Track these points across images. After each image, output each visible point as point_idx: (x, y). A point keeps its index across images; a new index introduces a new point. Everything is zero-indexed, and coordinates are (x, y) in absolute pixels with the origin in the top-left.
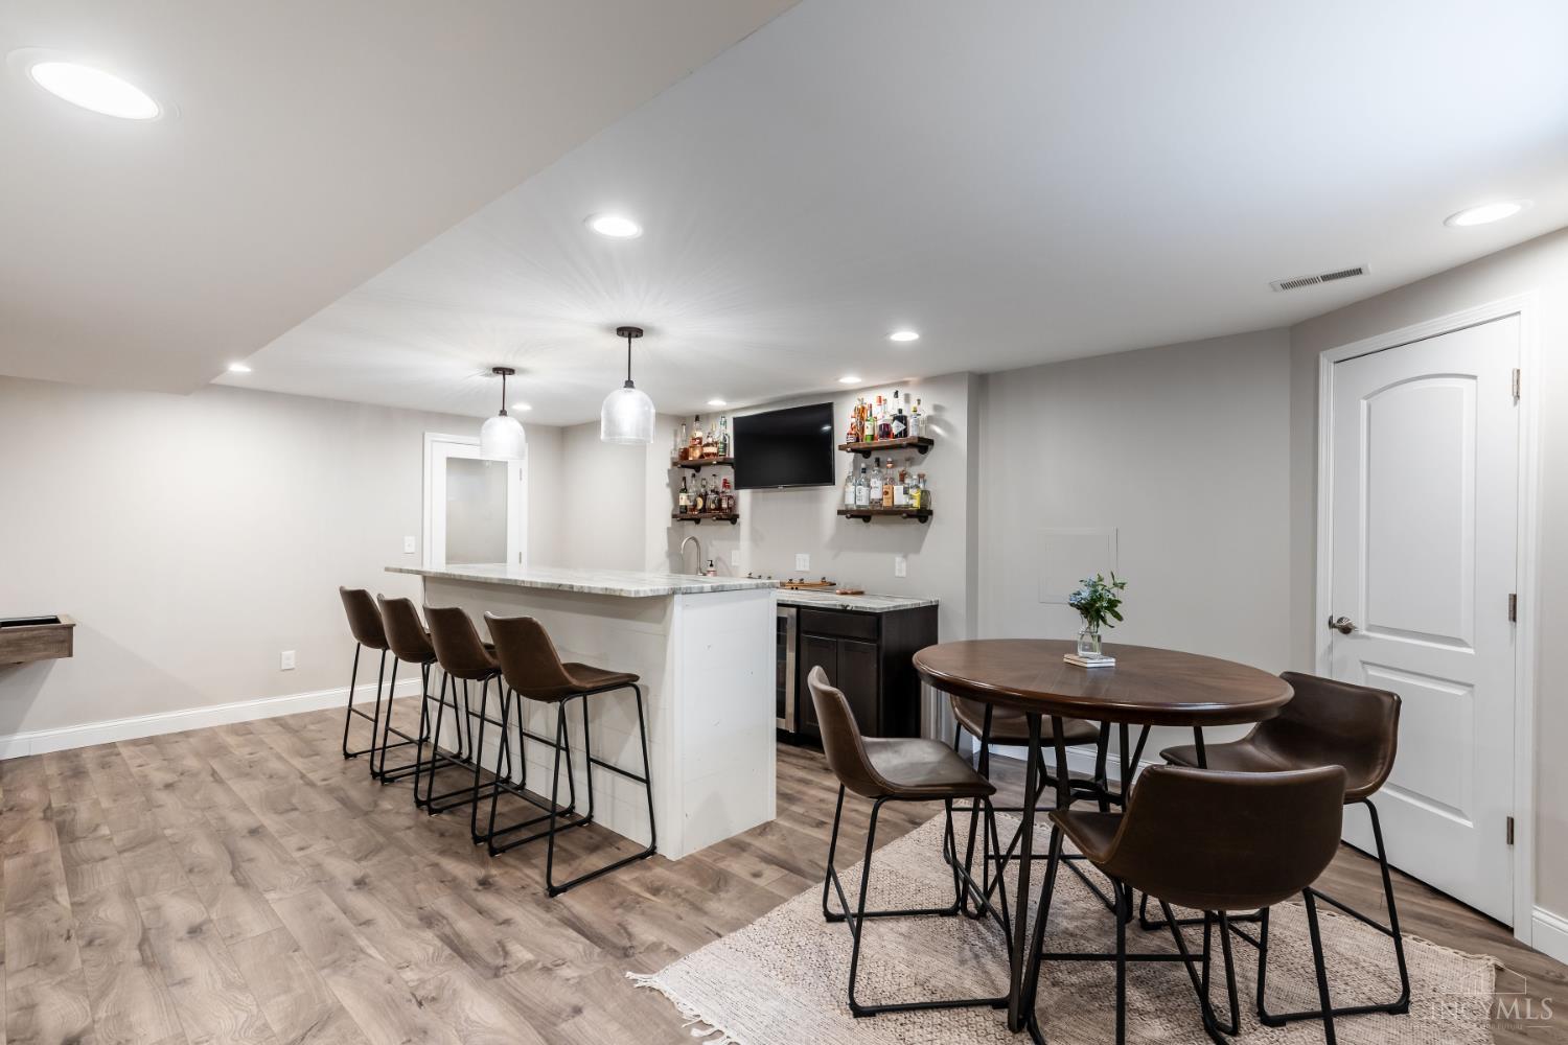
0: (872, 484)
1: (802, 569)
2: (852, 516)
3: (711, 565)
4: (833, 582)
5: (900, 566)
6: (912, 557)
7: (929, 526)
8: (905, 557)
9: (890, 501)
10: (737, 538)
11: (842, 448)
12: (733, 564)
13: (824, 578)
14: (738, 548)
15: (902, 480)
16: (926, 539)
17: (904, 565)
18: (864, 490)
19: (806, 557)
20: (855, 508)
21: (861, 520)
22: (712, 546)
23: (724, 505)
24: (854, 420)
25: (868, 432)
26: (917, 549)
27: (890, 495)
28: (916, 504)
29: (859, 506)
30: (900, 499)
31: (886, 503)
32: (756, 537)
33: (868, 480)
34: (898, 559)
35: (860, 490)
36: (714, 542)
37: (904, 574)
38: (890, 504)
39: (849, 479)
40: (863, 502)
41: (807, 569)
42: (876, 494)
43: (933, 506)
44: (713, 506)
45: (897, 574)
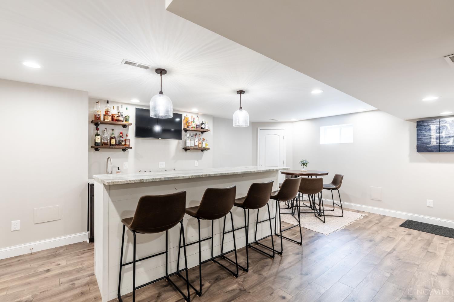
1: (162, 167)
3: (119, 169)
5: (196, 163)
6: (199, 161)
7: (204, 152)
10: (127, 157)
12: (124, 168)
14: (127, 161)
16: (203, 156)
19: (164, 163)
25: (194, 125)
26: (201, 159)
29: (191, 147)
31: (200, 146)
32: (138, 157)
41: (164, 167)
45: (196, 166)
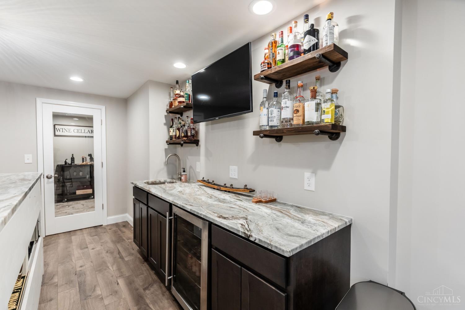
0: (283, 105)
1: (232, 176)
2: (266, 136)
3: (184, 171)
4: (253, 188)
5: (309, 180)
6: (320, 173)
7: (341, 143)
8: (314, 172)
9: (301, 118)
11: (258, 78)
12: (197, 171)
13: (246, 186)
14: (199, 161)
15: (314, 97)
16: (337, 156)
17: (313, 180)
18: (275, 111)
19: (236, 168)
20: (268, 128)
21: (274, 139)
22: (188, 159)
23: (189, 134)
24: (267, 51)
25: (279, 57)
26: (327, 166)
27: (300, 113)
28: (328, 119)
29: (271, 127)
30: (311, 116)
31: (297, 121)
32: (208, 154)
33: (279, 103)
34: (307, 174)
35: (272, 112)
36: (189, 157)
37: (312, 188)
38: (301, 122)
39: (262, 104)
40: (275, 122)
41: (236, 177)
42: (287, 114)
43: (346, 122)
44: (183, 135)
45: (306, 187)
